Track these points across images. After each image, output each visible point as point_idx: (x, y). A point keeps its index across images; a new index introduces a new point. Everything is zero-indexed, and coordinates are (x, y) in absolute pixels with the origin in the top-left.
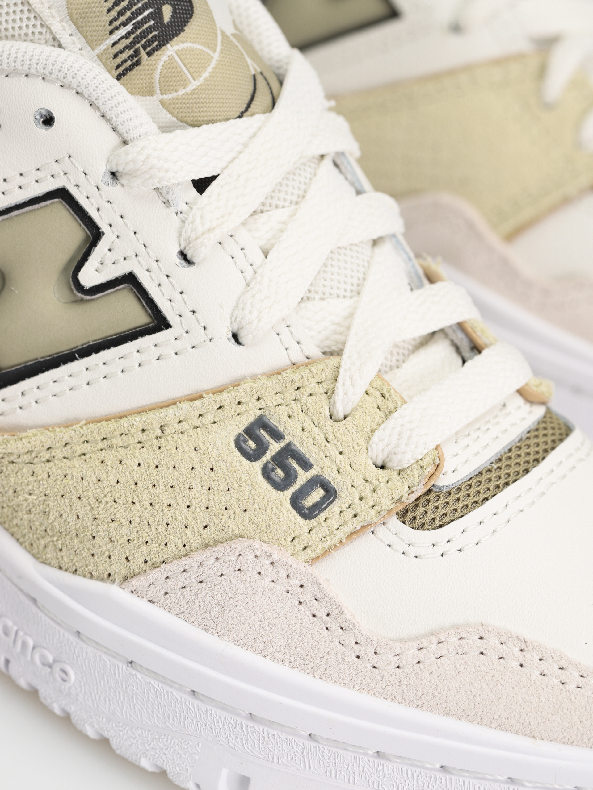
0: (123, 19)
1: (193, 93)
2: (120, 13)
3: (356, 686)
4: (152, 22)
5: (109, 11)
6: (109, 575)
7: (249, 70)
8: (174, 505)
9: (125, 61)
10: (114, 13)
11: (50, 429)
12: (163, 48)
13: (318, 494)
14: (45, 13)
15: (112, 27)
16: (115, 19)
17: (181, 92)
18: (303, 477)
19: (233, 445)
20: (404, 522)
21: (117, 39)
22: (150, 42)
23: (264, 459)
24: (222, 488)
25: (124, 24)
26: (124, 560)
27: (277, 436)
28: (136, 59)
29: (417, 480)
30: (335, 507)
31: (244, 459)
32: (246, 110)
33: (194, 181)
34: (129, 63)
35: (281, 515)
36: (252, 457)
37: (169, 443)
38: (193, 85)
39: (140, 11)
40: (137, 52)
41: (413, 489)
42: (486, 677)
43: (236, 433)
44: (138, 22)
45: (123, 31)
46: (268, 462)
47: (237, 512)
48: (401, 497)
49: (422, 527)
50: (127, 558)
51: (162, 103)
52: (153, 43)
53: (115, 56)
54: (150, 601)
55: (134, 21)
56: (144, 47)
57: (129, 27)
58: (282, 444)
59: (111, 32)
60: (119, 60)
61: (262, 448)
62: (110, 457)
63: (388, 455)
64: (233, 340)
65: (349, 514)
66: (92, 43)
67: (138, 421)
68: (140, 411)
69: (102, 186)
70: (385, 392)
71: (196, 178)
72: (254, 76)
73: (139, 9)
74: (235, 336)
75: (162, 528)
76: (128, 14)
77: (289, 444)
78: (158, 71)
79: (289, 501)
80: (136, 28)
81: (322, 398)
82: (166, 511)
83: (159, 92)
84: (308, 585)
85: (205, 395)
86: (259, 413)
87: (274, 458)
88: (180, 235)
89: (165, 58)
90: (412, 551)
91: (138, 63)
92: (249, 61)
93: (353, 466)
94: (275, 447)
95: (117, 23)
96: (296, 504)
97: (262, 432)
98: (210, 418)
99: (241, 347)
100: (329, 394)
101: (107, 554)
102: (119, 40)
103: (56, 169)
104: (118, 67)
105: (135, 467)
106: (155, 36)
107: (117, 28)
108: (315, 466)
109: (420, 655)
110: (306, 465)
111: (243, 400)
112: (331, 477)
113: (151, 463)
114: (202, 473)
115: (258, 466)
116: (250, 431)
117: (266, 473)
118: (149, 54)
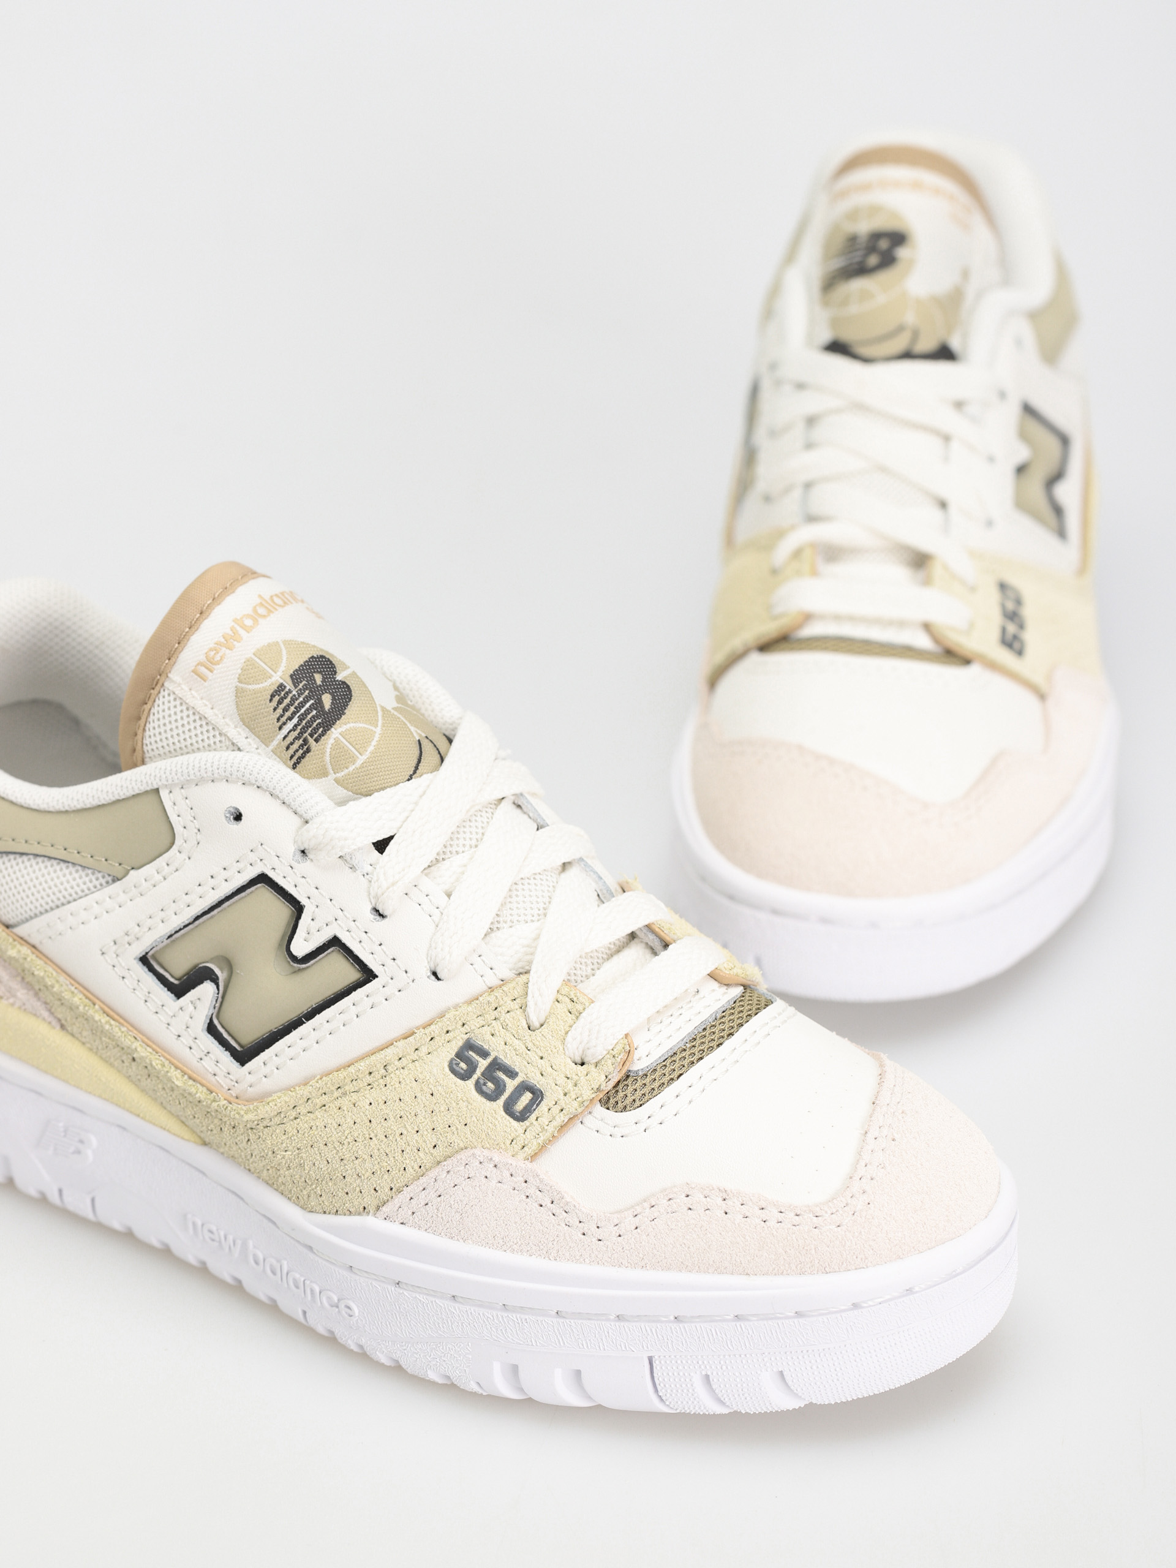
0: (288, 714)
1: (362, 767)
2: (285, 710)
3: (586, 1260)
4: (314, 712)
5: (275, 709)
6: (365, 1208)
7: (413, 736)
8: (405, 1132)
9: (297, 751)
10: (280, 711)
11: (292, 1089)
12: (328, 732)
13: (527, 1097)
14: (220, 722)
15: (280, 723)
16: (282, 716)
17: (351, 769)
18: (511, 1085)
19: (447, 1070)
20: (608, 1109)
21: (286, 733)
22: (316, 730)
23: (475, 1077)
24: (442, 1109)
25: (290, 719)
26: (373, 1191)
27: (484, 1054)
28: (305, 747)
29: (611, 1068)
30: (543, 1106)
31: (458, 1080)
32: (415, 772)
33: (374, 844)
34: (301, 751)
35: (497, 1122)
36: (465, 1076)
37: (392, 1080)
38: (361, 760)
39: (302, 705)
40: (305, 741)
41: (609, 1077)
42: (696, 1229)
43: (449, 1059)
44: (302, 715)
45: (290, 725)
46: (479, 1078)
47: (459, 1127)
48: (600, 1086)
49: (625, 1109)
50: (375, 1190)
51: (337, 781)
52: (318, 730)
53: (288, 748)
54: (402, 1223)
55: (298, 714)
56: (311, 735)
57: (295, 720)
58: (489, 1060)
59: (280, 728)
60: (291, 751)
61: (472, 1067)
62: (345, 1102)
63: (583, 1051)
64: (433, 978)
65: (555, 1110)
66: (266, 741)
67: (363, 1065)
68: (362, 1058)
69: (294, 864)
70: (572, 996)
71: (375, 841)
72: (419, 741)
73: (301, 702)
74: (435, 974)
75: (398, 1155)
76: (292, 709)
77: (495, 1059)
78: (328, 754)
79: (502, 1109)
80: (301, 720)
81: (518, 1013)
82: (399, 1139)
83: (332, 772)
84: (530, 1179)
85: (416, 1031)
86: (466, 1037)
87: (483, 1074)
88: (369, 894)
89: (331, 741)
90: (618, 1132)
91: (308, 750)
92: (413, 729)
93: (554, 1067)
94: (483, 1064)
95: (283, 719)
96: (508, 1110)
97: (471, 1053)
98: (424, 1050)
99: (440, 982)
100: (523, 1008)
101: (358, 1189)
102: (288, 733)
103: (253, 857)
104: (292, 757)
105: (367, 1107)
106: (319, 724)
107: (284, 724)
108: (520, 1074)
109: (636, 1221)
110: (512, 1074)
111: (450, 1029)
112: (536, 1080)
113: (380, 1100)
114: (424, 1099)
115: (471, 1083)
116: (460, 1055)
117: (478, 1087)
118: (317, 741)
